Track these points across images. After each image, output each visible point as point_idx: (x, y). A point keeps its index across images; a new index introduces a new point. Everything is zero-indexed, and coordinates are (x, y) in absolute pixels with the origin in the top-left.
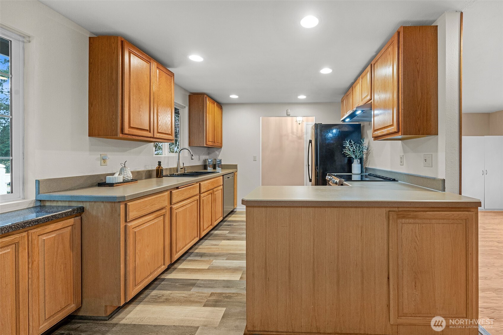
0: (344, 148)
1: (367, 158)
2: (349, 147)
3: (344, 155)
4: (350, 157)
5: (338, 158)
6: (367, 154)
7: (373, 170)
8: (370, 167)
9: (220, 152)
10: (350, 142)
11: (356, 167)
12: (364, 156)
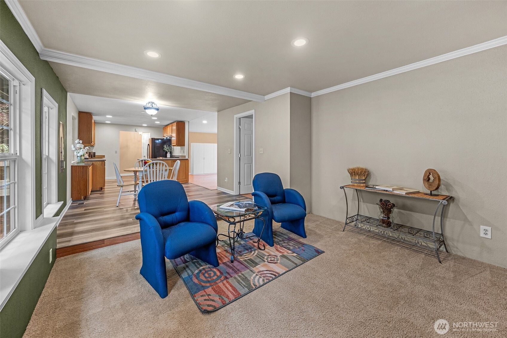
0: (164, 148)
1: (173, 152)
2: (166, 148)
3: (164, 151)
4: (167, 152)
5: (161, 151)
6: (173, 150)
7: (175, 156)
8: (174, 155)
9: (93, 148)
10: (166, 146)
11: (168, 155)
12: (172, 151)
